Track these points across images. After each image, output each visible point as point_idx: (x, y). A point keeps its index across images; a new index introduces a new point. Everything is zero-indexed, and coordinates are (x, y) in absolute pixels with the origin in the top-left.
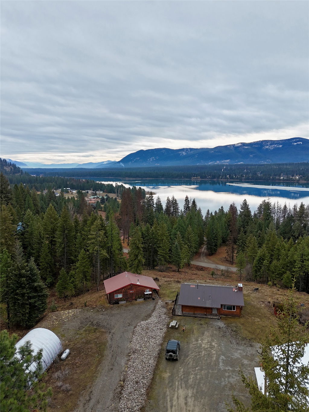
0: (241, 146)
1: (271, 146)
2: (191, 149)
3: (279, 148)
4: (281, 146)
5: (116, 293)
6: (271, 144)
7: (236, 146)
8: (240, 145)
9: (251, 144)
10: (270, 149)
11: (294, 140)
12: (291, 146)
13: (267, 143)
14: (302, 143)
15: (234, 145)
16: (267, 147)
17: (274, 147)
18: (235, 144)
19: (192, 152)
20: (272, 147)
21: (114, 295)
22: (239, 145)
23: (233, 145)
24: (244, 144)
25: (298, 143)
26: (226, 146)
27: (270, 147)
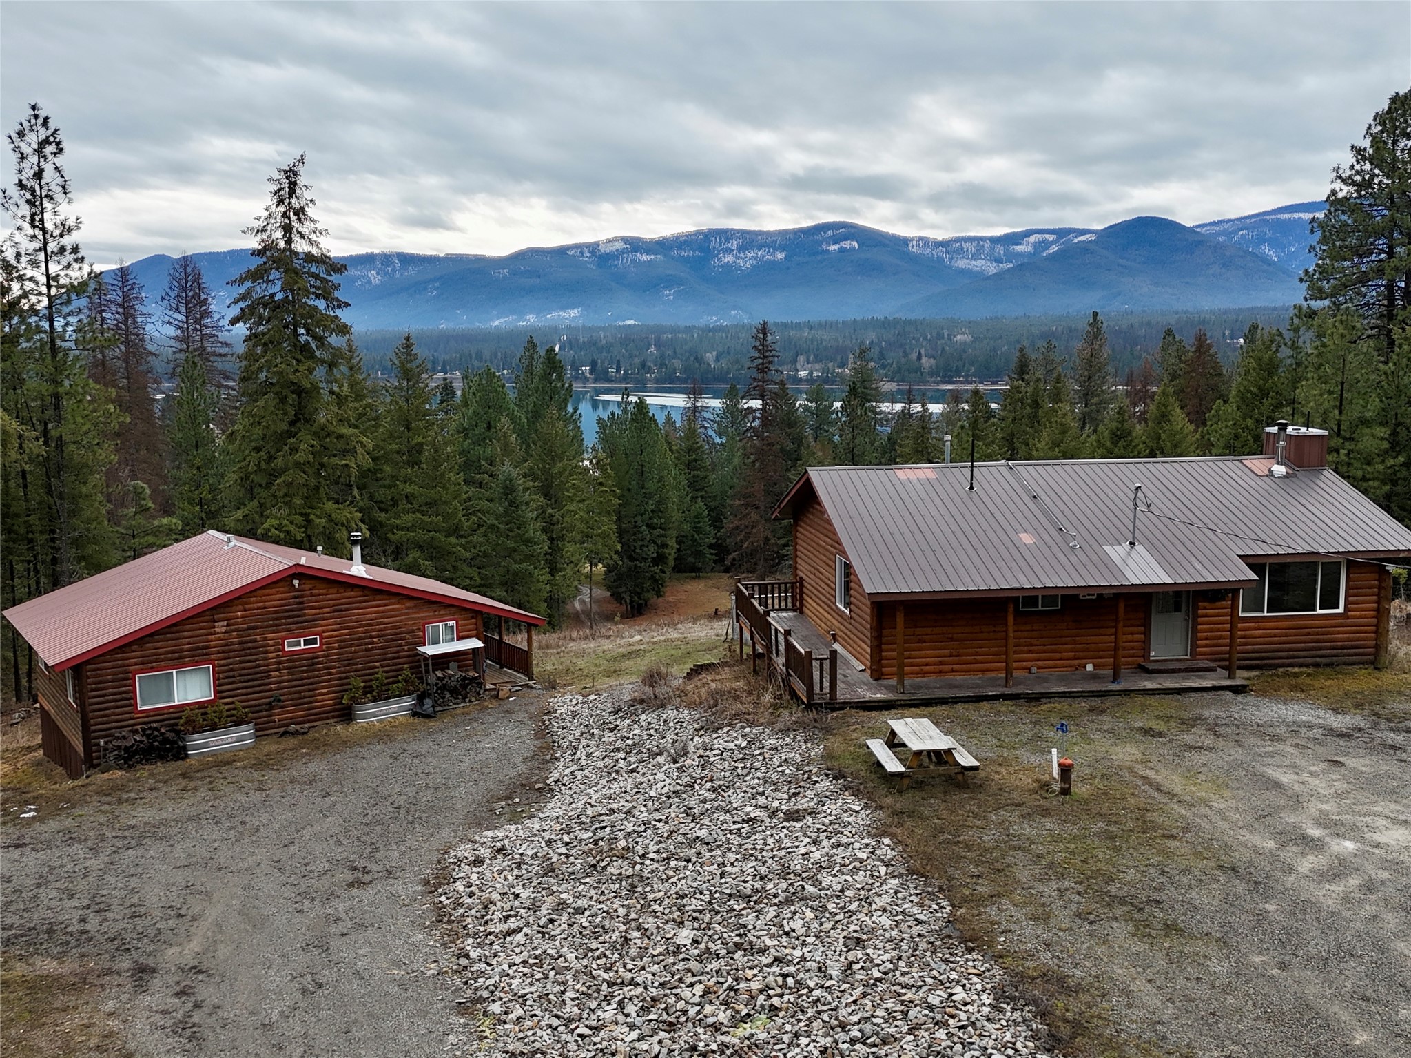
0: (623, 251)
1: (742, 255)
2: (407, 260)
3: (773, 264)
4: (780, 256)
5: (149, 664)
6: (742, 249)
7: (602, 249)
8: (619, 245)
9: (663, 246)
10: (739, 268)
11: (830, 233)
12: (819, 257)
13: (728, 240)
14: (857, 246)
15: (593, 247)
16: (729, 259)
17: (755, 259)
18: (597, 244)
19: (411, 272)
20: (745, 261)
21: (126, 680)
22: (614, 249)
23: (588, 245)
24: (635, 245)
25: (843, 244)
26: (561, 251)
27: (738, 258)
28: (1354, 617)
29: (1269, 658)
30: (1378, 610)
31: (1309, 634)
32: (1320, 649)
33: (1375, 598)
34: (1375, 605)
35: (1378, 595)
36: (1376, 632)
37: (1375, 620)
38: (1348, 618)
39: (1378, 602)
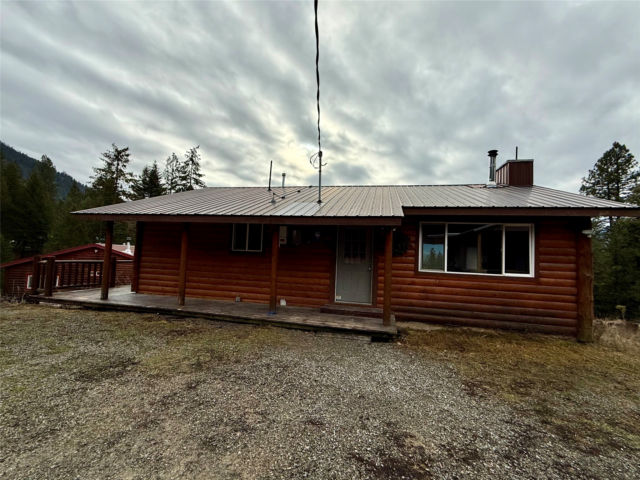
28: (547, 284)
29: (450, 315)
30: (577, 278)
31: (494, 296)
32: (509, 312)
33: (572, 266)
34: (573, 274)
35: (576, 263)
36: (576, 302)
37: (574, 290)
38: (540, 284)
39: (577, 270)
